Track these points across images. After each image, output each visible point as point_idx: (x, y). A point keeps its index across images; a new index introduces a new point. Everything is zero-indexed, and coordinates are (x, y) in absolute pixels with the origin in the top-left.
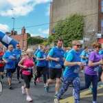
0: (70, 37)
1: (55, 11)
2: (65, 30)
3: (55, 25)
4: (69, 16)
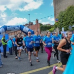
0: (69, 23)
1: (57, 5)
4: (67, 8)
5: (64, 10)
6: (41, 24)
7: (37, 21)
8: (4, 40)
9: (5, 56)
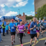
1: (36, 4)
2: (41, 12)
3: (37, 10)
4: (42, 6)
5: (40, 7)
6: (26, 16)
7: (24, 14)
8: (3, 25)
9: (4, 35)
